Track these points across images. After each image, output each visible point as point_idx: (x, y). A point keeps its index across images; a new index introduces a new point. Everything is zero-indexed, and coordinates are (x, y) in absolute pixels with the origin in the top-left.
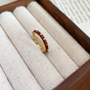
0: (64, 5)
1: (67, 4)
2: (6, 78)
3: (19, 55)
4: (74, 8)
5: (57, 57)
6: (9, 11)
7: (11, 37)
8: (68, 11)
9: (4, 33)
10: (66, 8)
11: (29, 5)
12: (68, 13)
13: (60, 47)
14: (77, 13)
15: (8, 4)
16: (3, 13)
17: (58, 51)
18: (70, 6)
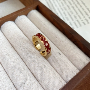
0: (63, 10)
1: (66, 9)
2: (13, 84)
3: (22, 62)
4: (72, 13)
5: (58, 62)
6: (11, 20)
7: (14, 46)
8: (67, 16)
9: (8, 42)
10: (64, 13)
11: (29, 14)
12: (67, 18)
13: (60, 52)
14: (75, 17)
15: (10, 14)
16: (6, 23)
17: (59, 56)
18: (69, 11)
